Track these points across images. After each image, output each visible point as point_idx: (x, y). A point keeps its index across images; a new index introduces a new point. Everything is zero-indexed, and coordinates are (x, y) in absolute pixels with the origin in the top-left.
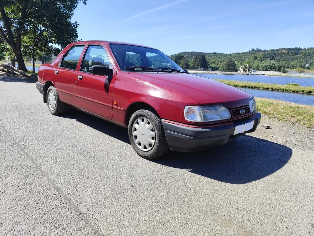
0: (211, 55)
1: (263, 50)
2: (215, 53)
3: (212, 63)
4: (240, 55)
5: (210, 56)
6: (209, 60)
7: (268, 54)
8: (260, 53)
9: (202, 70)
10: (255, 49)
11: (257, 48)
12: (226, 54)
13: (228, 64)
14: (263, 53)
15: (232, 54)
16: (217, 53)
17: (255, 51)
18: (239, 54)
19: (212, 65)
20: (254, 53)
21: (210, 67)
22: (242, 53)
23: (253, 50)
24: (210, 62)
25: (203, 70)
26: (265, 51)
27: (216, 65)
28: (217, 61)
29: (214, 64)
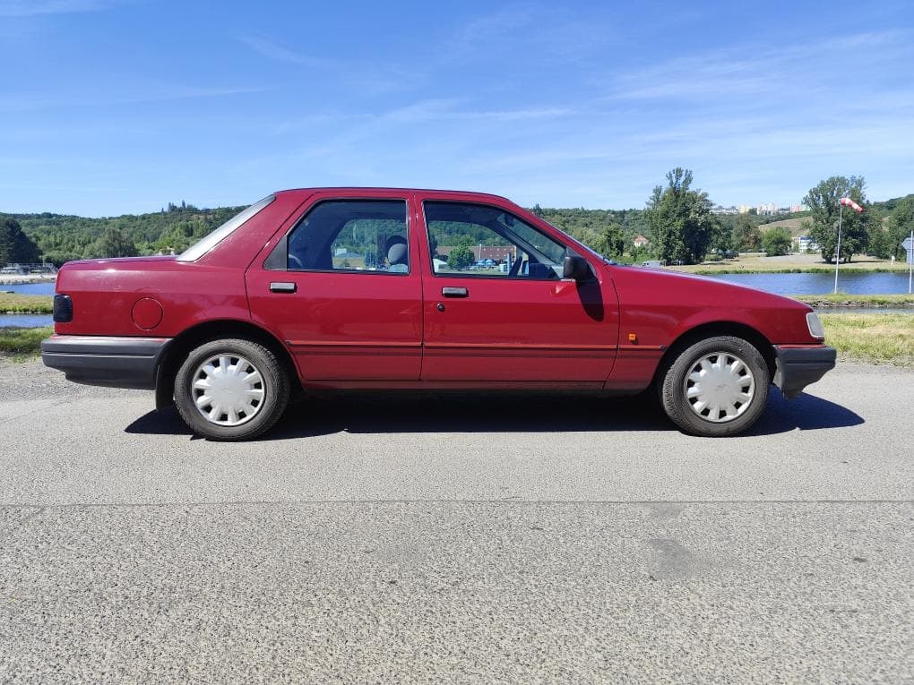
0: (36, 221)
1: (200, 208)
2: (50, 216)
3: (49, 246)
4: (138, 222)
5: (33, 226)
6: (38, 239)
7: (216, 219)
8: (195, 216)
9: (21, 272)
10: (179, 205)
11: (184, 204)
12: (90, 219)
13: (111, 249)
14: (202, 217)
15: (110, 218)
16: (56, 215)
17: (180, 210)
18: (131, 218)
19: (54, 254)
20: (179, 217)
21: (49, 260)
22: (144, 217)
23: (173, 208)
24: (41, 245)
25: (26, 271)
26: (207, 211)
27: (68, 253)
28: (65, 241)
29: (60, 250)
